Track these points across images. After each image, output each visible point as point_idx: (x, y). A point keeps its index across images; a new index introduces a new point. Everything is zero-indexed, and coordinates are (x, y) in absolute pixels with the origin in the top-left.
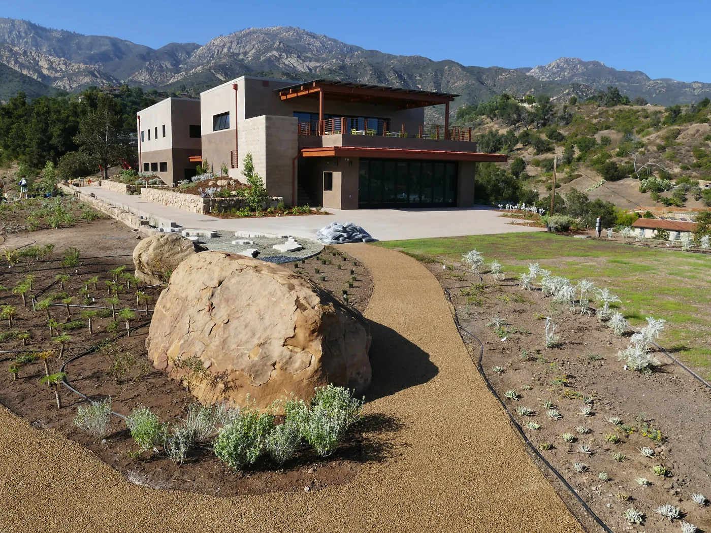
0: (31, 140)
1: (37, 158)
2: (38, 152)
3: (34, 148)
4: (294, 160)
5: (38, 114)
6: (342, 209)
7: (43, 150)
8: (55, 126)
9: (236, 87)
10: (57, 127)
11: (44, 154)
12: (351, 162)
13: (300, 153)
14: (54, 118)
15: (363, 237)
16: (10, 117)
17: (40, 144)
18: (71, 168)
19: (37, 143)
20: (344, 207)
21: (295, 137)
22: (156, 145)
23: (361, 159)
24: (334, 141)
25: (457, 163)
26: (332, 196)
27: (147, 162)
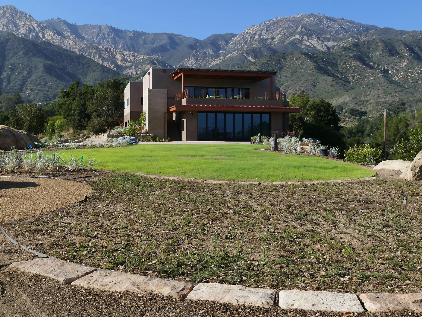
0: (75, 111)
1: (77, 123)
2: (79, 119)
3: (76, 116)
4: (165, 114)
6: (187, 140)
7: (82, 118)
8: (89, 102)
9: (149, 73)
10: (90, 102)
11: (82, 120)
12: (192, 114)
13: (168, 110)
14: (89, 96)
15: (133, 142)
16: (68, 97)
17: (80, 114)
18: (94, 128)
19: (78, 113)
20: (188, 139)
21: (166, 100)
22: (127, 110)
23: (199, 112)
24: (184, 102)
25: (269, 113)
26: (184, 134)
27: (125, 121)
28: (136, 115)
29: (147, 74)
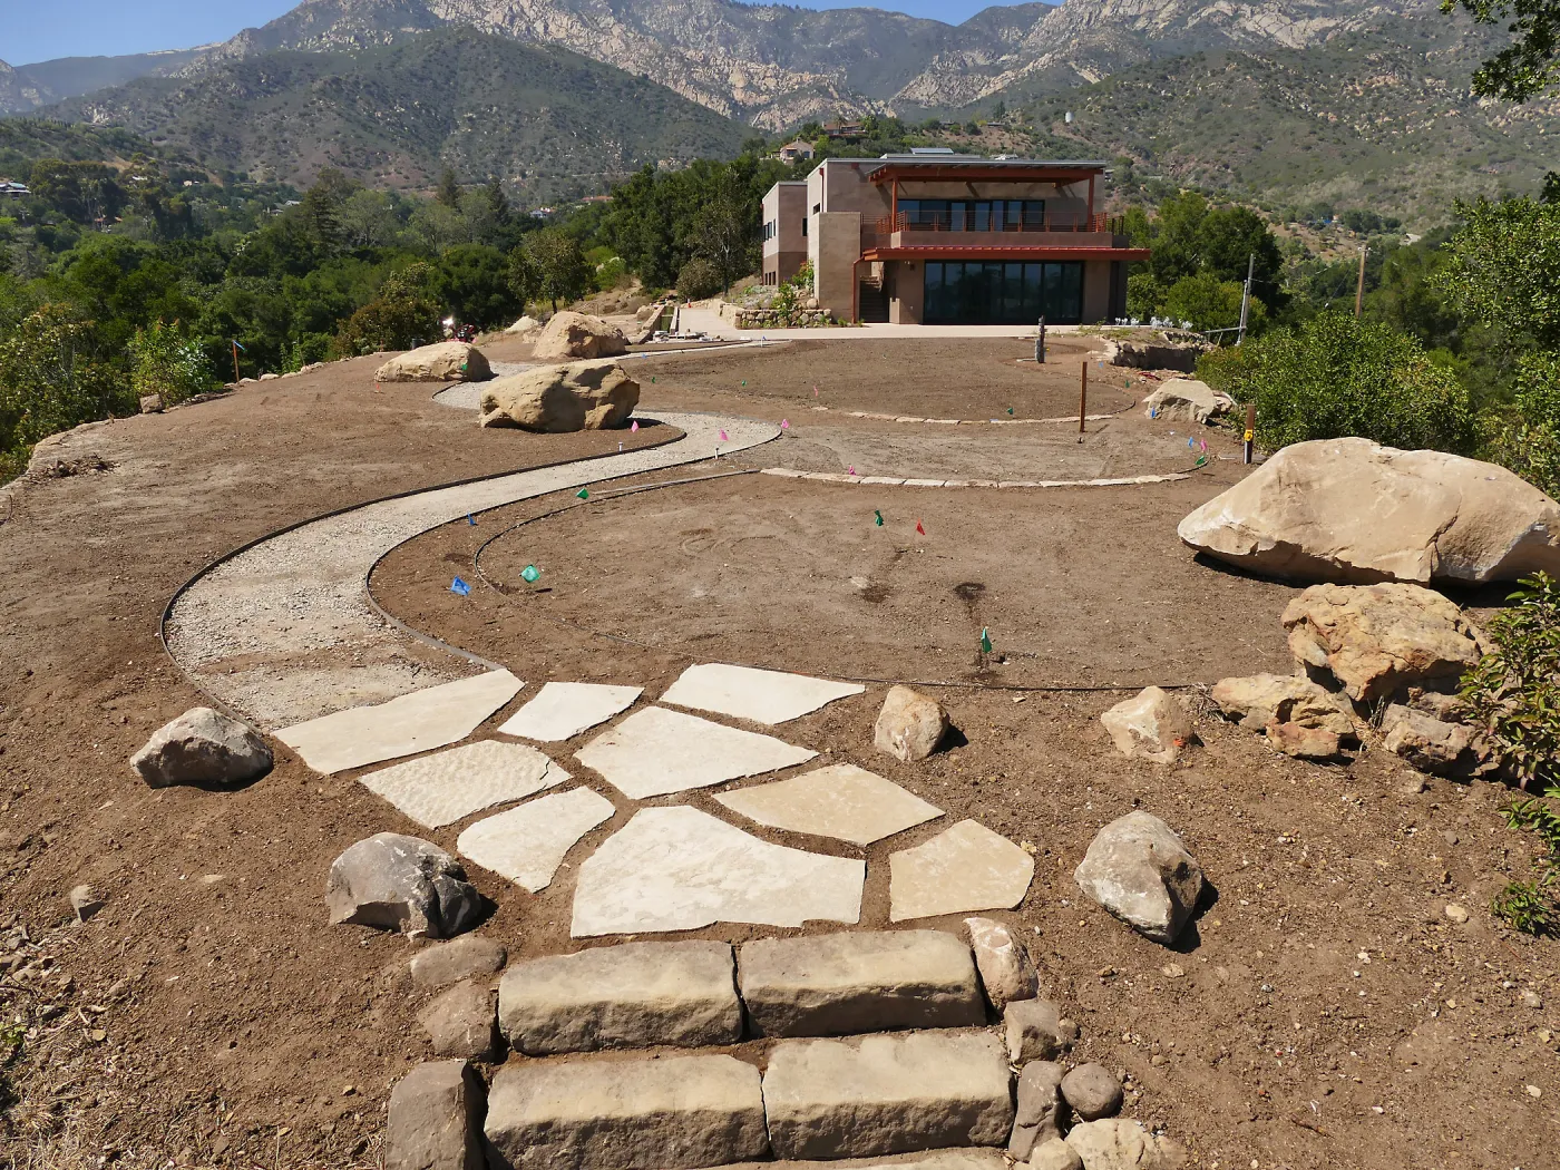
0: (647, 242)
1: (652, 270)
3: (651, 255)
4: (855, 267)
5: (659, 202)
6: (900, 323)
9: (822, 170)
12: (912, 267)
13: (863, 258)
19: (654, 247)
20: (903, 321)
21: (858, 236)
22: (771, 248)
23: (927, 261)
24: (896, 240)
25: (1082, 263)
26: (895, 307)
27: (766, 271)
28: (793, 261)
29: (816, 171)
